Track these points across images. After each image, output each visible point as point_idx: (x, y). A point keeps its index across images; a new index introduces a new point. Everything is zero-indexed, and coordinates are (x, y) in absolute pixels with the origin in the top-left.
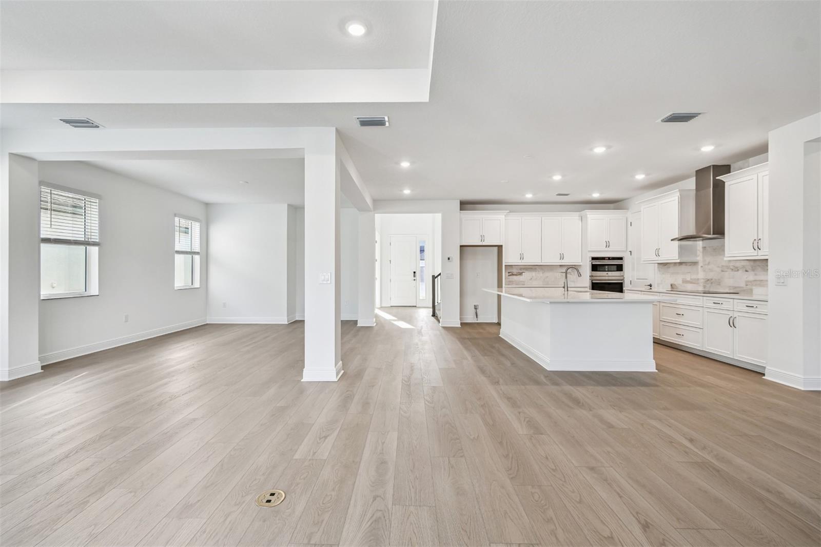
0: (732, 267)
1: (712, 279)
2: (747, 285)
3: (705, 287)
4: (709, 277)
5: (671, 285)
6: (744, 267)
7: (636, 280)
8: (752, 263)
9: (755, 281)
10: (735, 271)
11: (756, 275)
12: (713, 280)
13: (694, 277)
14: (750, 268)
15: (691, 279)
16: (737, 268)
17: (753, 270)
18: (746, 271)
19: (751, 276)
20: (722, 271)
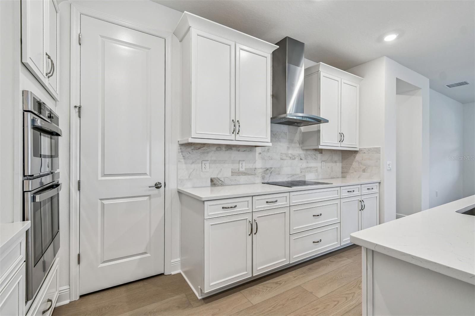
0: (290, 155)
1: (271, 168)
2: (302, 172)
3: (263, 178)
4: (268, 166)
5: (212, 180)
6: (299, 155)
7: (100, 178)
8: (305, 152)
9: (308, 167)
10: (293, 159)
11: (307, 162)
12: (273, 169)
13: (250, 166)
14: (304, 156)
15: (245, 169)
16: (294, 156)
17: (306, 159)
18: (301, 159)
19: (304, 164)
20: (282, 159)
